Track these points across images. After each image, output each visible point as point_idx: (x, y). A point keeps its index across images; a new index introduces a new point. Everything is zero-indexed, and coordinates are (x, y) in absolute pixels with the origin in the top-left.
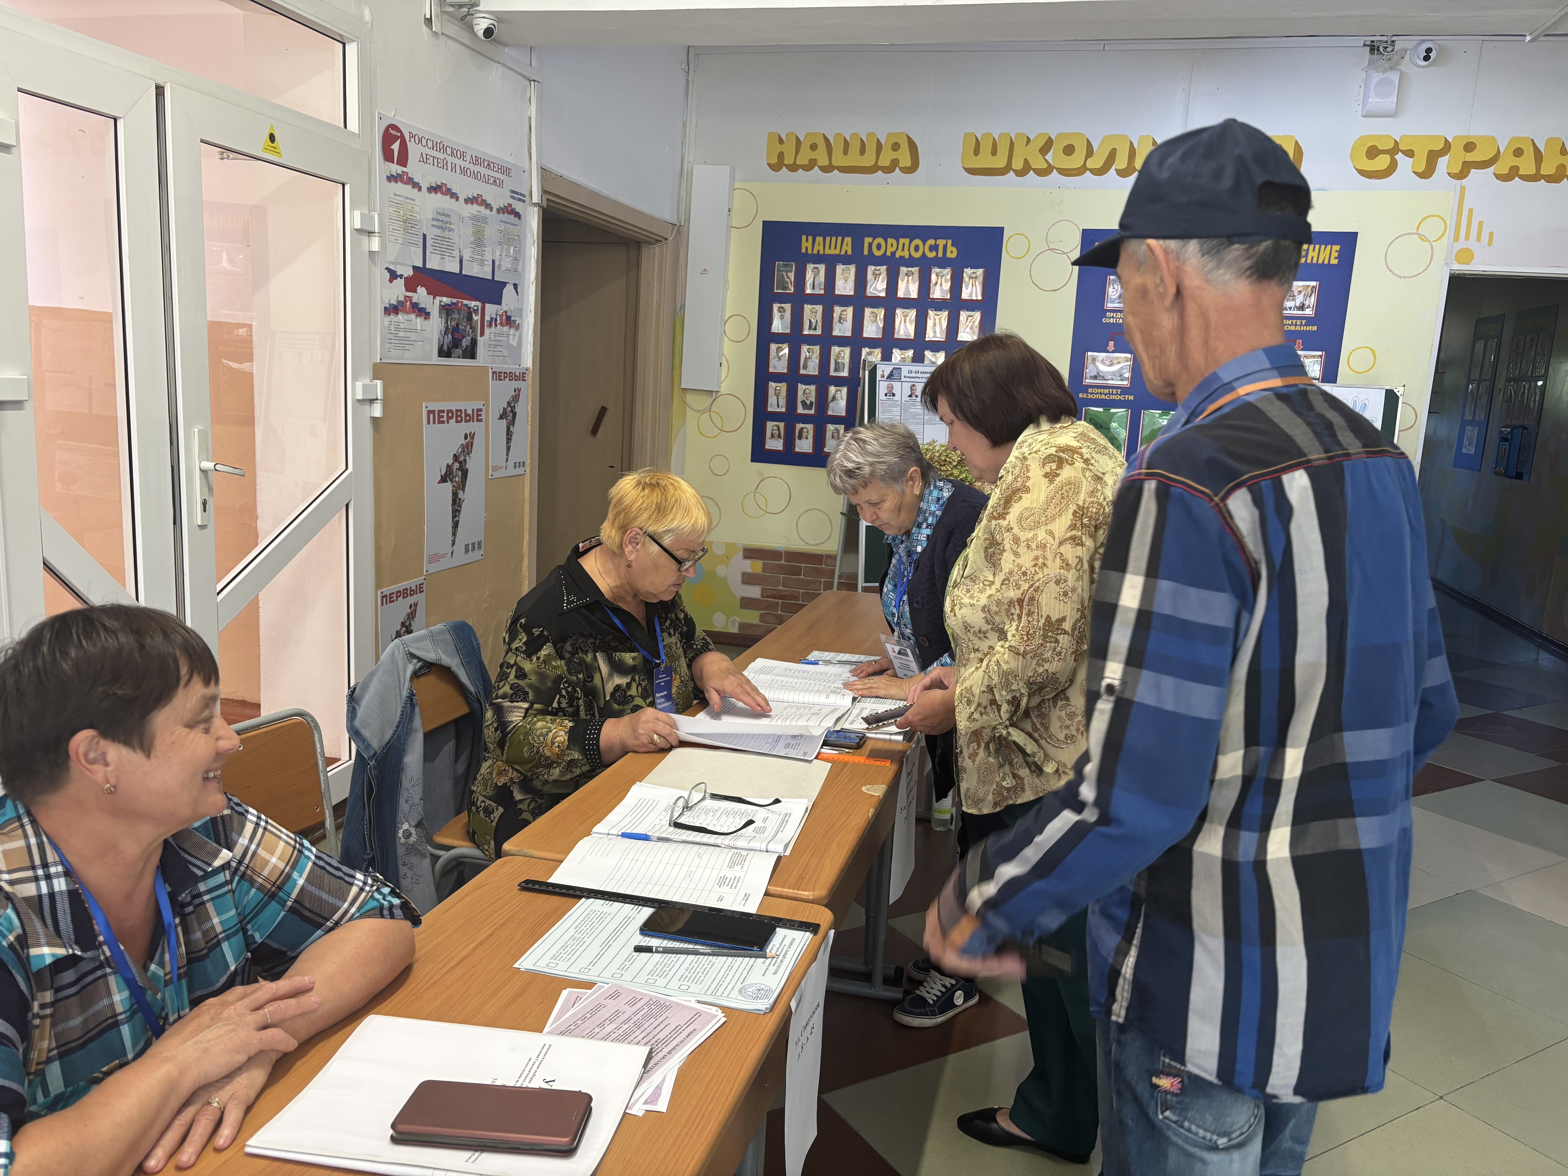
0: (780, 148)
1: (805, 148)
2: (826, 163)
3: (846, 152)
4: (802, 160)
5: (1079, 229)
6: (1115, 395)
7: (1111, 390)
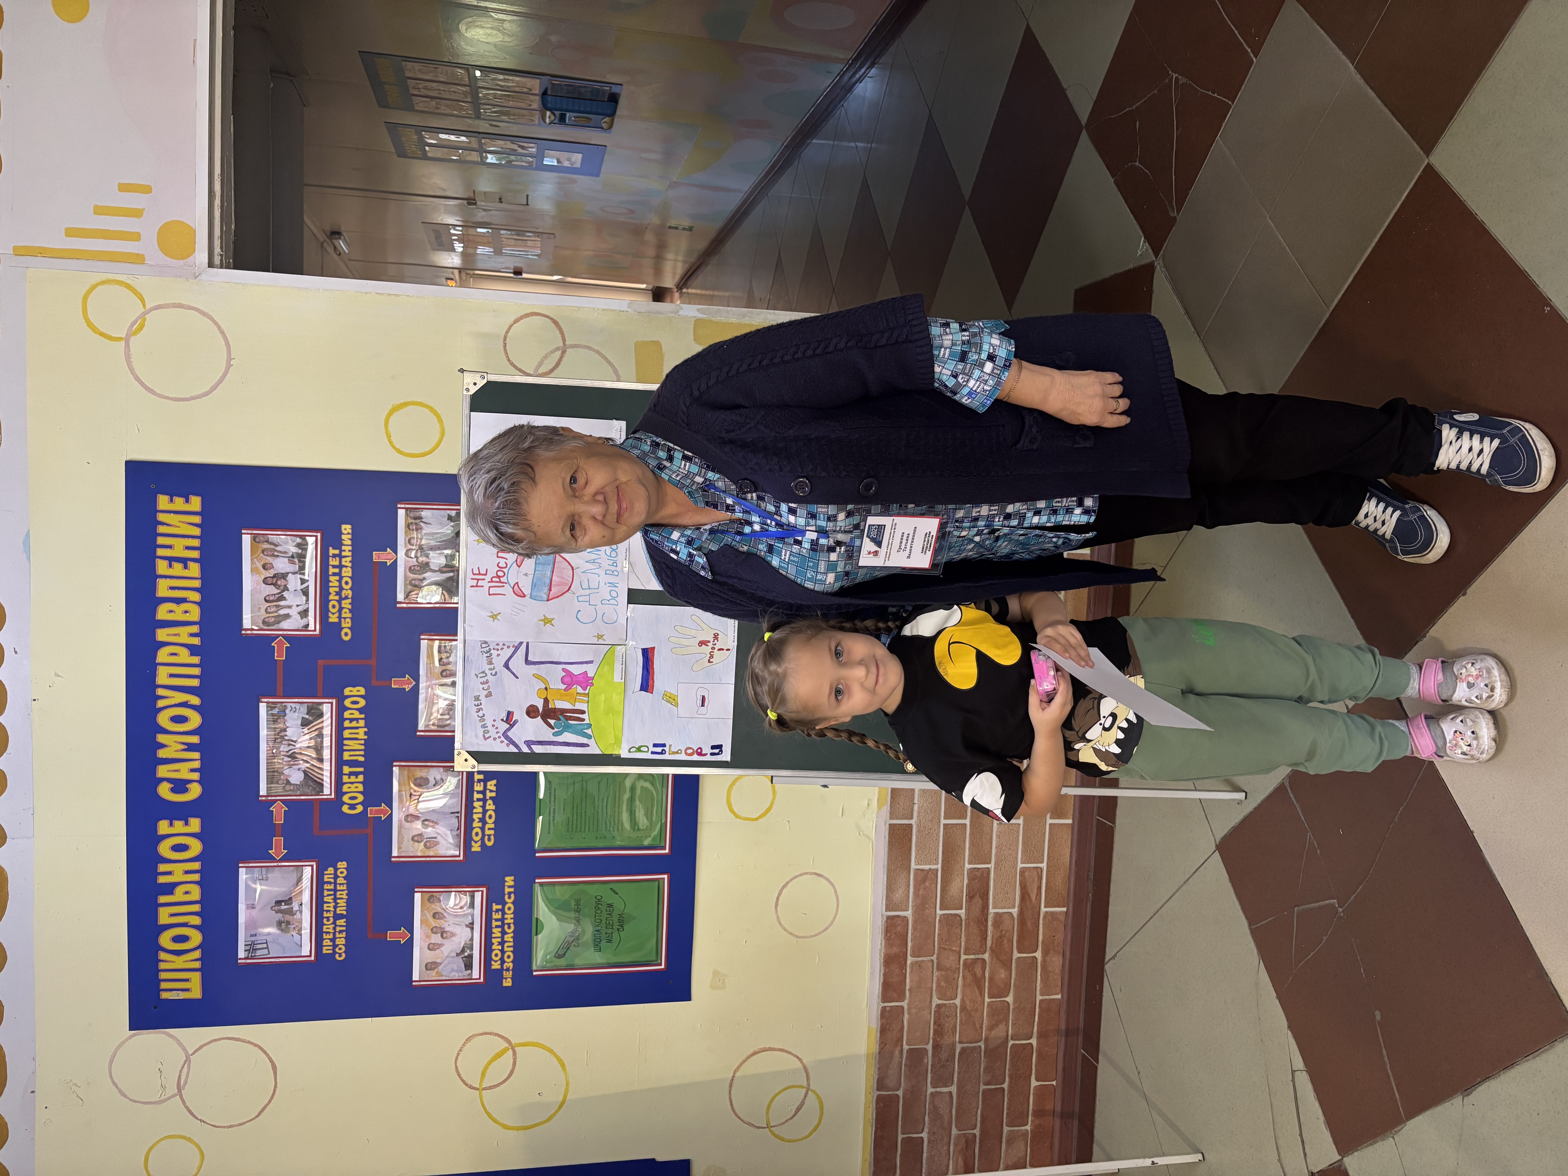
5: (131, 1037)
6: (504, 913)
7: (494, 924)
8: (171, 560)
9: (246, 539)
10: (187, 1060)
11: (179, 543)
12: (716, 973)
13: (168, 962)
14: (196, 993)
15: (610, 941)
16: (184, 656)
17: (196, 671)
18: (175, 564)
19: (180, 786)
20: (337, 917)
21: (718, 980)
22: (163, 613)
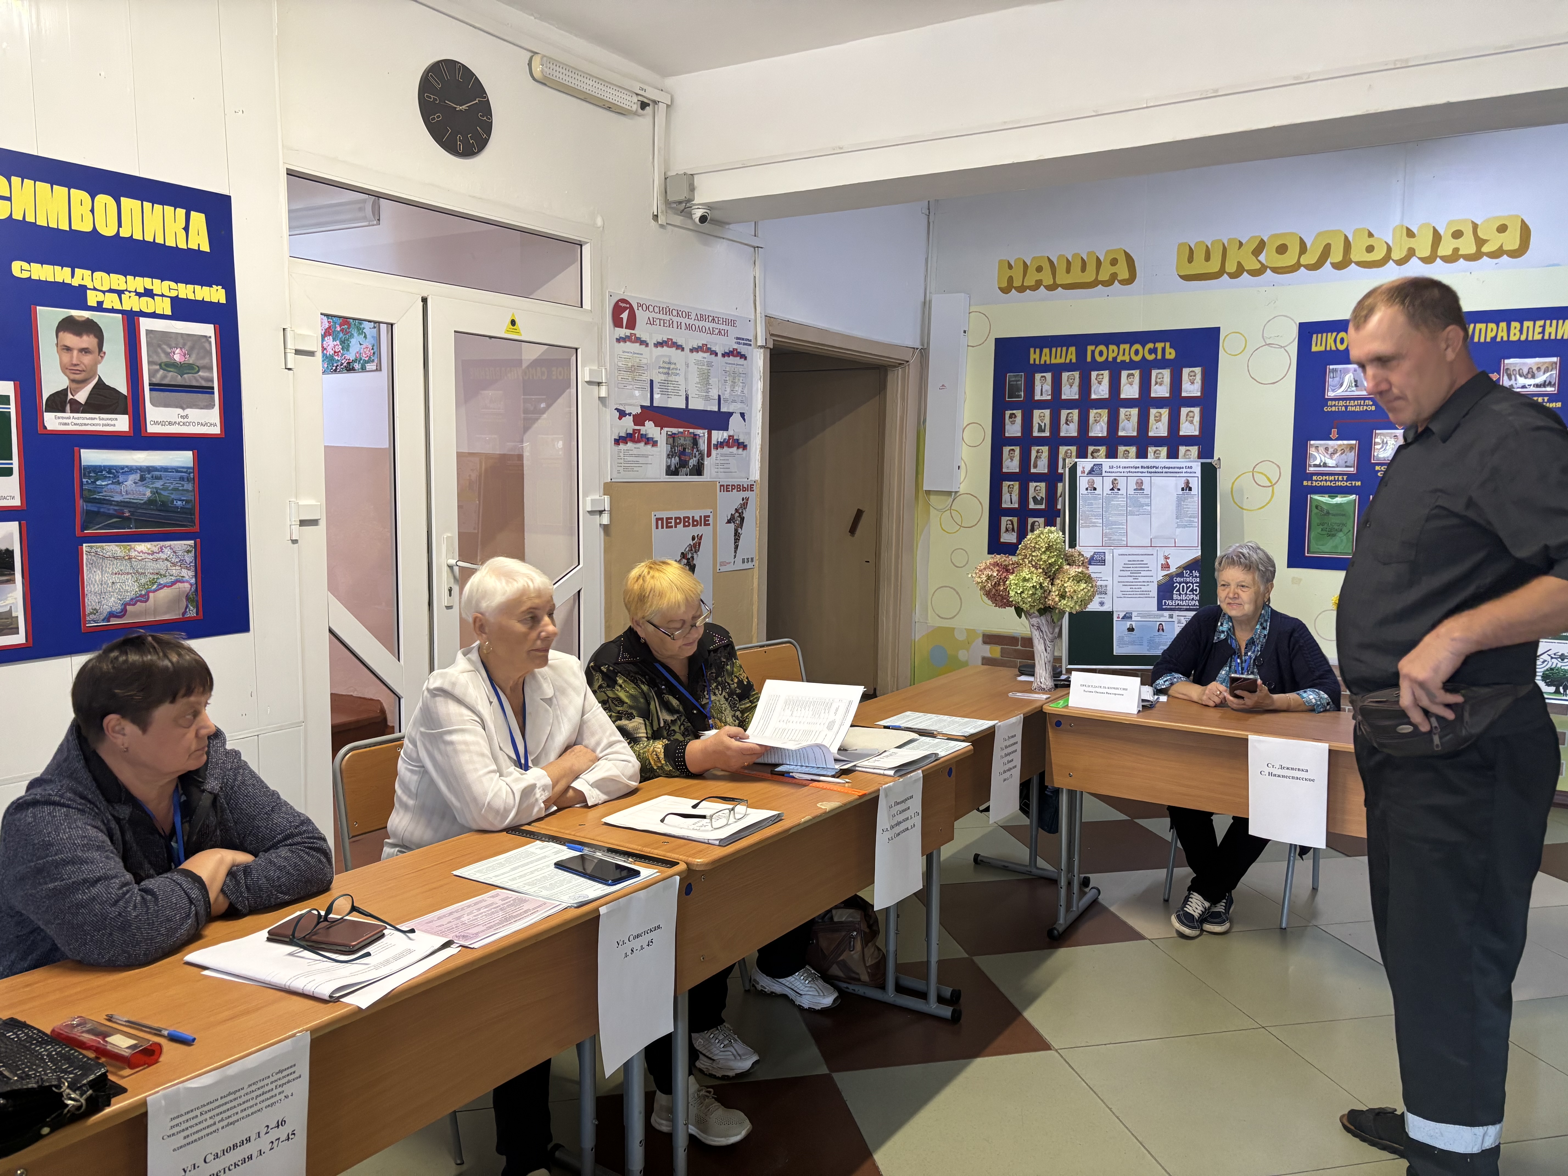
0: (1010, 273)
1: (1032, 270)
2: (1051, 282)
3: (1068, 271)
4: (1030, 281)
5: (1295, 323)
6: (1341, 481)
7: (1336, 477)
8: (1544, 327)
9: (1555, 359)
10: (1282, 347)
11: (1553, 330)
12: (1300, 580)
13: (1331, 337)
14: (1314, 349)
15: (1322, 530)
16: (1490, 335)
17: (1482, 340)
18: (1541, 328)
20: (1346, 407)
21: (1296, 581)
22: (1515, 325)
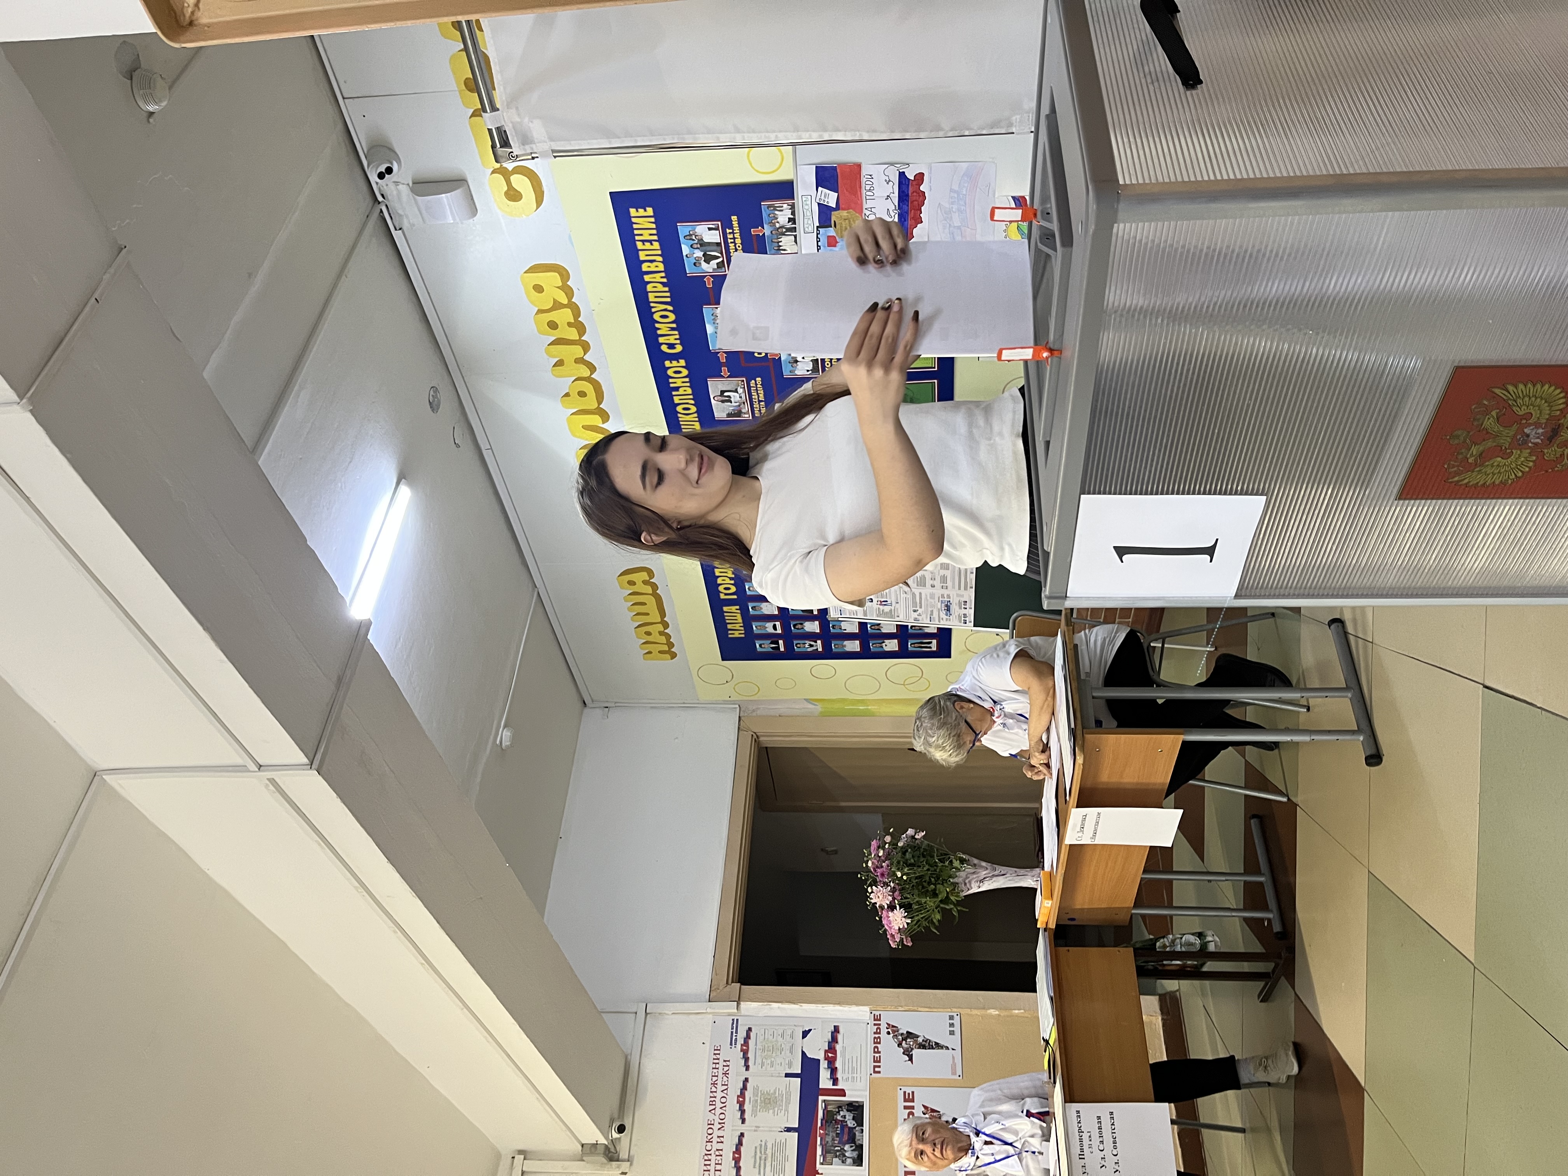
8: (643, 241)
9: (680, 228)
11: (646, 233)
13: (683, 418)
16: (660, 287)
17: (668, 294)
18: (646, 243)
19: (671, 346)
22: (645, 267)
